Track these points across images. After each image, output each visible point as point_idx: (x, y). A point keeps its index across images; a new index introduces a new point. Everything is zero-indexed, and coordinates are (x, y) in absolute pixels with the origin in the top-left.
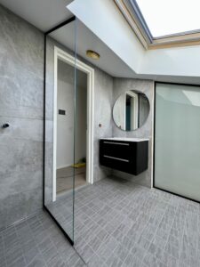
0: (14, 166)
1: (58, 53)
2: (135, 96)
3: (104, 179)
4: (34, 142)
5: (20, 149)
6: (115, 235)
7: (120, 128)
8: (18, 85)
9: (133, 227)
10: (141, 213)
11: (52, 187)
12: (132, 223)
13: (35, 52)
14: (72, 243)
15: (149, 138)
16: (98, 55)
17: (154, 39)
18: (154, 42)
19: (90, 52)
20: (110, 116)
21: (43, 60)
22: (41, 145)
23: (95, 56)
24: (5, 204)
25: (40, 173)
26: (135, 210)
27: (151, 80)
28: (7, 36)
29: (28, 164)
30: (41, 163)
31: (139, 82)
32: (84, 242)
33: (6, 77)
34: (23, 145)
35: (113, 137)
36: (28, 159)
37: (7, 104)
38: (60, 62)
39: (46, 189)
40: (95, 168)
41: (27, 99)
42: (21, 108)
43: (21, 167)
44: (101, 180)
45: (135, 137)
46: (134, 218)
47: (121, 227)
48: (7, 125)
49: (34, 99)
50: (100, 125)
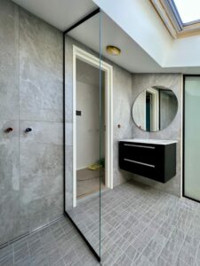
0: (36, 171)
1: (76, 52)
2: (155, 93)
3: (124, 183)
4: (55, 145)
5: (42, 153)
6: (146, 253)
7: (140, 128)
8: (39, 88)
9: (167, 245)
10: (174, 228)
11: (72, 192)
12: (165, 240)
13: (54, 53)
14: (98, 259)
15: (178, 140)
16: (119, 50)
17: (185, 25)
18: (185, 29)
19: (110, 47)
20: (129, 116)
21: (62, 61)
22: (61, 148)
23: (115, 52)
24: (29, 208)
25: (61, 177)
26: (166, 224)
27: (180, 74)
28: (29, 39)
29: (49, 168)
30: (61, 167)
31: (163, 77)
32: (111, 259)
33: (28, 80)
34: (44, 149)
35: (133, 138)
36: (49, 163)
37: (29, 108)
38: (79, 62)
39: (67, 194)
40: (115, 172)
41: (47, 102)
42: (42, 111)
43: (43, 171)
44: (121, 185)
45: (159, 138)
46: (166, 235)
47: (152, 245)
48: (30, 130)
49: (54, 102)
50: (119, 126)
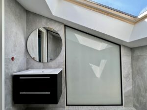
2: (44, 31)
7: (34, 59)
27: (63, 23)
50: (13, 59)
